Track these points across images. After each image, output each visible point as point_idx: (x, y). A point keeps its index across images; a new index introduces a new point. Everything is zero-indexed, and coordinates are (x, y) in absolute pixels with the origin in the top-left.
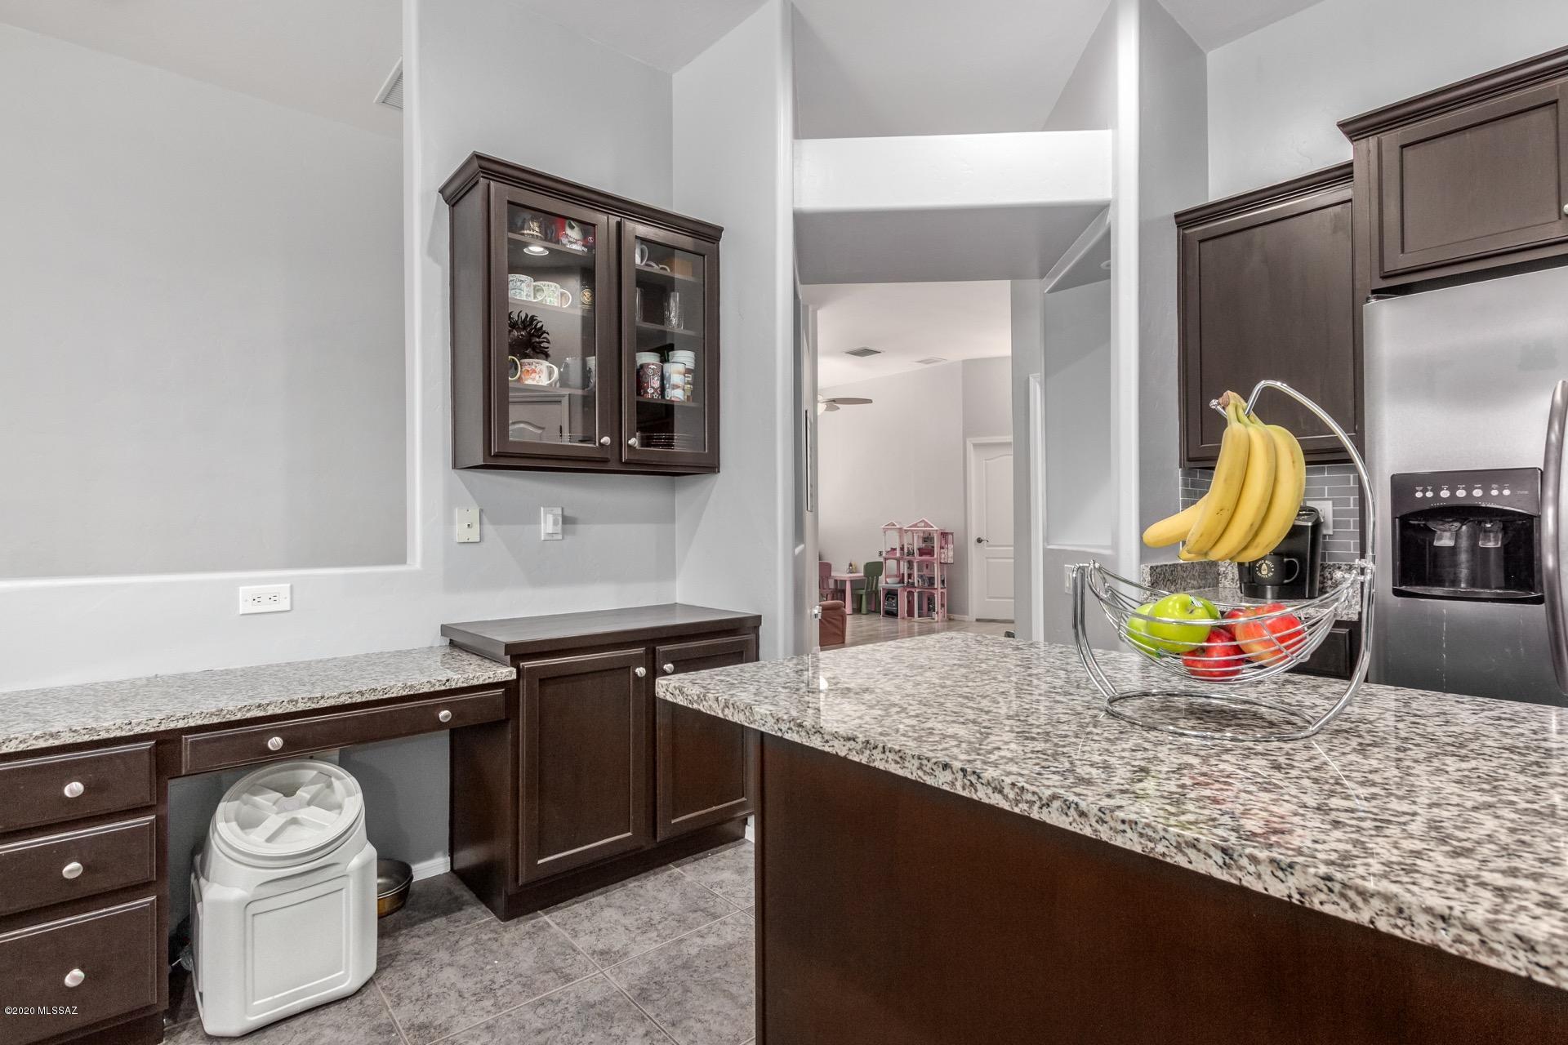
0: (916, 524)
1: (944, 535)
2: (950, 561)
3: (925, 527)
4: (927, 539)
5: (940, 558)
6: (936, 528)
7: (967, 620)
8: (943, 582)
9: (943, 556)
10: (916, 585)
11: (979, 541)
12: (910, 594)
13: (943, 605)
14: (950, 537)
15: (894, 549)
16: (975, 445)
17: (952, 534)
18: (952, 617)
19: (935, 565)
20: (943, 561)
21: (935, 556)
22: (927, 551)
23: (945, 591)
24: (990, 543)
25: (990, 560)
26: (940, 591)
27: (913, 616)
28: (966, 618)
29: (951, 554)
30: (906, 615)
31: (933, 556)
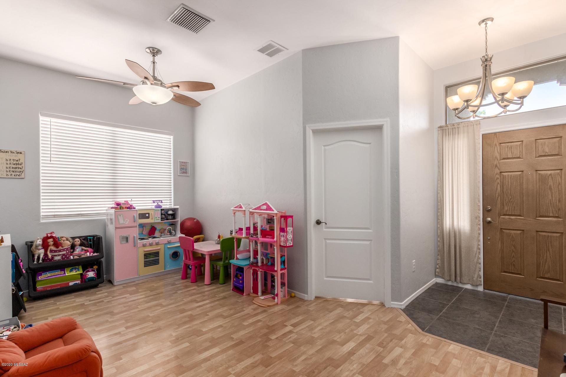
0: (260, 207)
1: (285, 218)
2: (290, 243)
3: (266, 210)
4: (270, 220)
5: (280, 242)
6: (275, 212)
7: (306, 299)
8: (283, 263)
9: (282, 239)
10: (260, 264)
11: (318, 223)
12: (255, 273)
13: (283, 284)
14: (289, 220)
15: (241, 229)
16: (315, 132)
17: (292, 217)
18: (293, 295)
19: (275, 247)
20: (282, 244)
21: (275, 239)
22: (268, 233)
23: (285, 271)
24: (327, 225)
25: (328, 241)
26: (280, 272)
27: (257, 293)
28: (306, 297)
29: (290, 236)
30: (252, 291)
31: (273, 238)
